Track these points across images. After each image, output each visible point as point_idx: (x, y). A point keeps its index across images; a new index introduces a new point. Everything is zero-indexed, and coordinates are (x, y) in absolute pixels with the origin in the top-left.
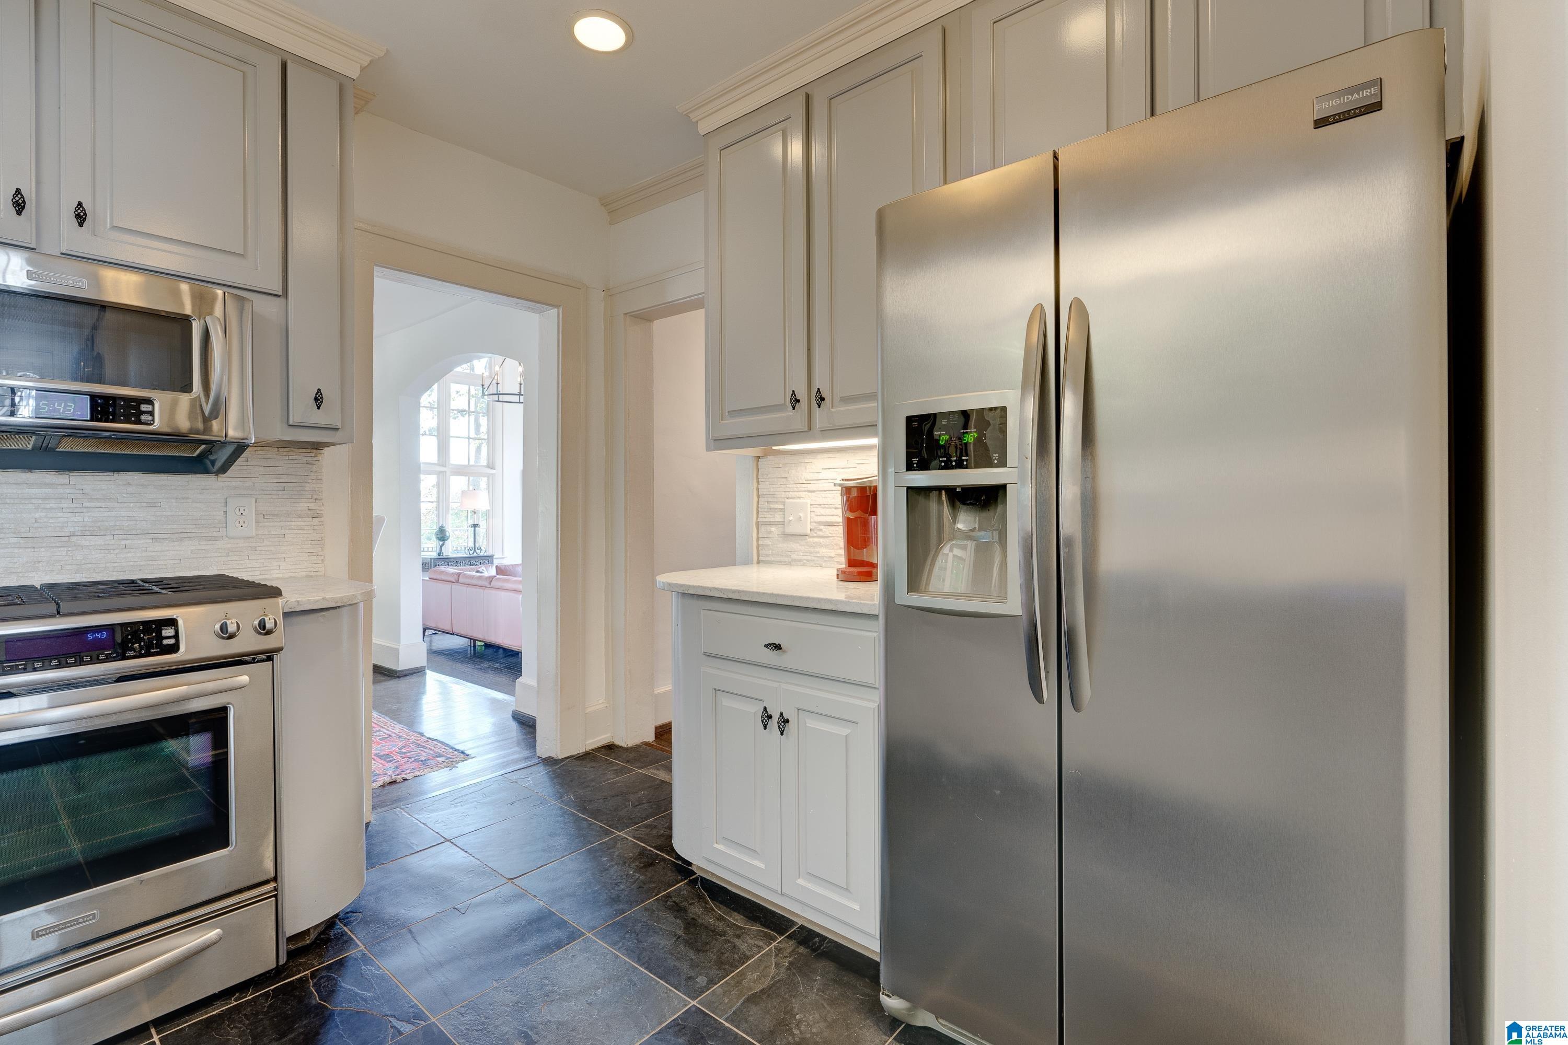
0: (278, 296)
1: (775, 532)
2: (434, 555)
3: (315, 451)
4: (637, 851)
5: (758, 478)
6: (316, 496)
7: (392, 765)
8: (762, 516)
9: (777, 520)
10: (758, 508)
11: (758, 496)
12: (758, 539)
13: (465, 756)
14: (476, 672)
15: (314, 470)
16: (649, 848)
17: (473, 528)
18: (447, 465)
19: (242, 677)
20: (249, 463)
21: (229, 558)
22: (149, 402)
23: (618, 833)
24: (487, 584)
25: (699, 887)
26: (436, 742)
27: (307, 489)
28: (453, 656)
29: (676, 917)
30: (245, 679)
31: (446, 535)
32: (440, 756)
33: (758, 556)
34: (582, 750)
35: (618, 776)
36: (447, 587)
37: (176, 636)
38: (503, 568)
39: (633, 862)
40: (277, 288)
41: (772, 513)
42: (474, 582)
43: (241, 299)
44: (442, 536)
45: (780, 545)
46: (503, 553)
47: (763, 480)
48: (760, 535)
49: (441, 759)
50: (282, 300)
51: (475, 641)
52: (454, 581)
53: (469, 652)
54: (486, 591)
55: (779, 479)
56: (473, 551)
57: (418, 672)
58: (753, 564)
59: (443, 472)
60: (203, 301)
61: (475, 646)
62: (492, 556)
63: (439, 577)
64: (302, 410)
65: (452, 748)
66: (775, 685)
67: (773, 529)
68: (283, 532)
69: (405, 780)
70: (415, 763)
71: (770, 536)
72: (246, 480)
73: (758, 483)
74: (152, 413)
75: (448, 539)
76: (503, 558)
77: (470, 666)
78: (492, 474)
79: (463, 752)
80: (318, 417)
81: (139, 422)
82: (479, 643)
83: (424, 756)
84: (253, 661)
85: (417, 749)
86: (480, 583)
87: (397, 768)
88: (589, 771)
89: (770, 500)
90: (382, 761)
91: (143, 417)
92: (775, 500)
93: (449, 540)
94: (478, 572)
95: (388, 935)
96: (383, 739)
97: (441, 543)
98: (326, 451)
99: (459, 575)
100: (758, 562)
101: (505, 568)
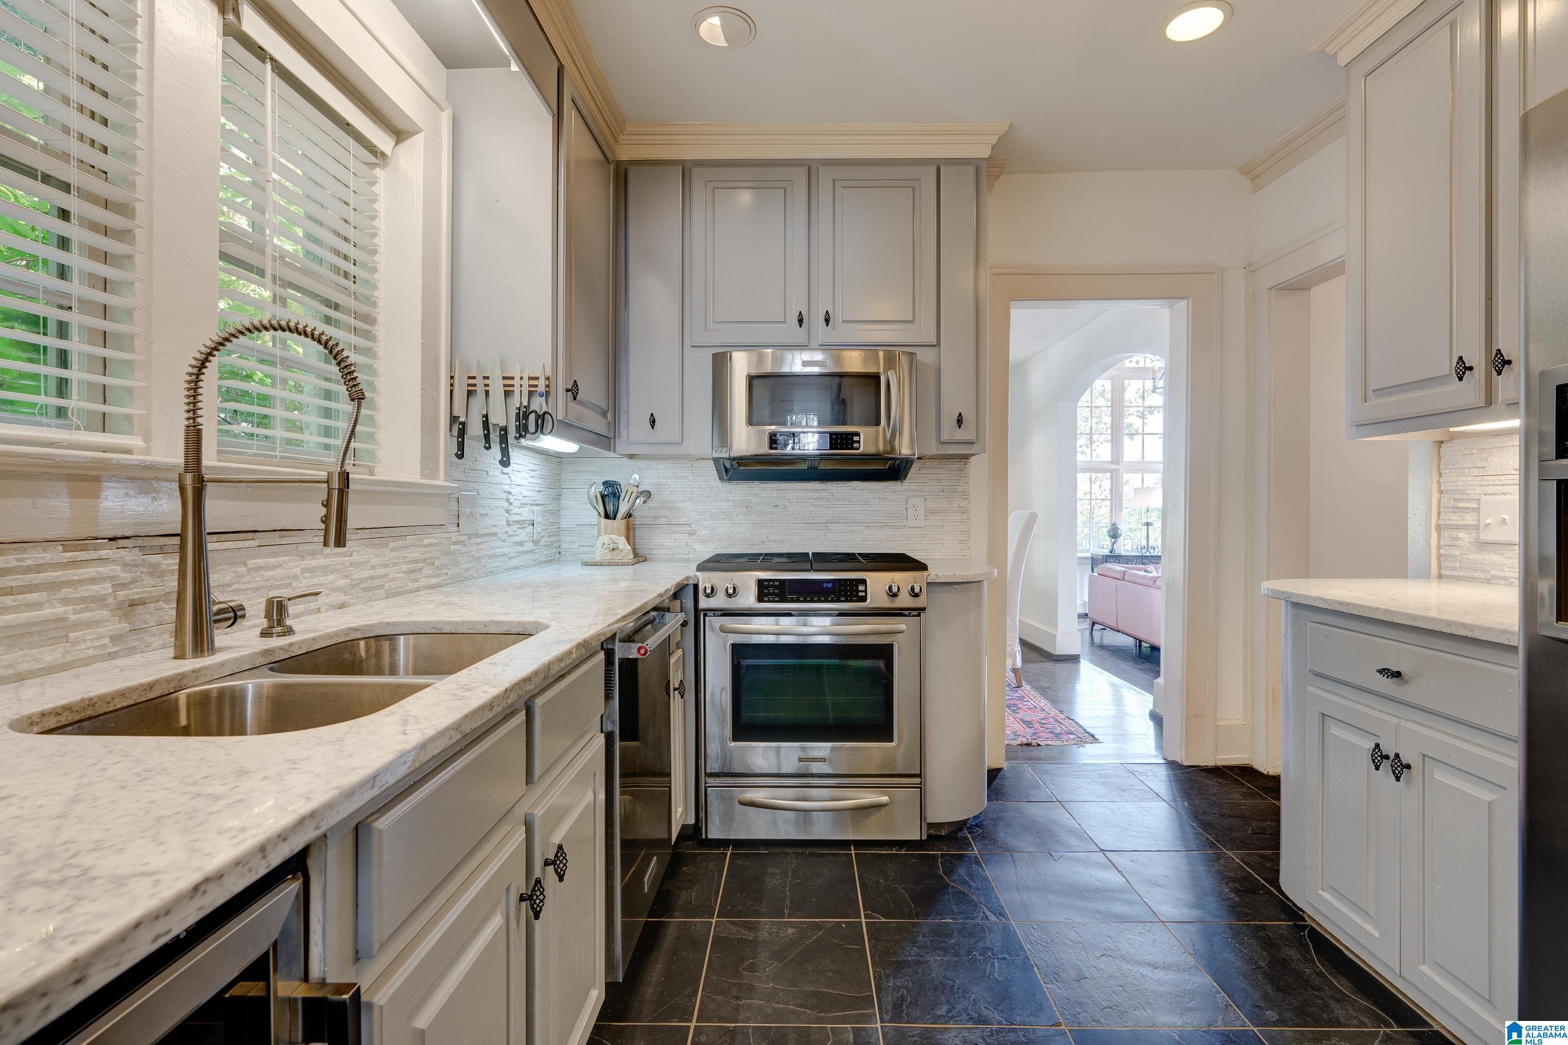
0: (934, 346)
1: (1464, 539)
2: (1106, 552)
3: (964, 460)
4: (1240, 874)
5: (1439, 469)
6: (965, 496)
7: (1031, 731)
8: (1445, 517)
9: (1467, 523)
10: (1439, 507)
11: (1441, 492)
12: (1439, 547)
13: (1094, 739)
14: (1136, 671)
15: (963, 475)
16: (1257, 876)
17: (1146, 527)
18: (1120, 462)
19: (900, 624)
20: (921, 472)
21: (908, 542)
22: (858, 434)
23: (1225, 851)
24: (1151, 583)
25: (1304, 935)
26: (1071, 721)
27: (958, 490)
28: (1117, 652)
29: (1263, 949)
30: (903, 627)
31: (1118, 533)
32: (1072, 733)
33: (1440, 568)
34: (1211, 763)
35: (1245, 799)
36: (1112, 583)
37: (865, 591)
39: (1232, 882)
40: (933, 341)
41: (1460, 514)
42: (1140, 581)
43: (912, 355)
44: (1114, 534)
45: (1473, 556)
47: (1447, 471)
48: (1442, 543)
49: (1072, 737)
50: (937, 348)
51: (1140, 641)
52: (1119, 578)
53: (1134, 651)
54: (1150, 590)
55: (1471, 470)
56: (1143, 550)
57: (1074, 659)
58: (1430, 578)
59: (1116, 470)
60: (891, 362)
61: (1140, 646)
63: (1106, 573)
64: (949, 430)
65: (1084, 730)
66: (1395, 720)
67: (1461, 535)
68: (942, 524)
69: (1039, 745)
70: (1049, 734)
71: (1457, 543)
72: (919, 484)
73: (1440, 475)
74: (859, 442)
75: (1119, 537)
77: (1131, 664)
79: (1093, 736)
80: (960, 435)
81: (853, 448)
82: (1144, 644)
83: (1058, 730)
84: (909, 615)
85: (1054, 723)
86: (1145, 582)
87: (1034, 734)
88: (1213, 785)
89: (1458, 496)
90: (1024, 726)
91: (855, 445)
92: (1465, 497)
93: (1122, 538)
94: (1146, 571)
95: (996, 852)
96: (1029, 709)
97: (1113, 540)
98: (972, 459)
99: (1125, 573)
100: (1440, 577)
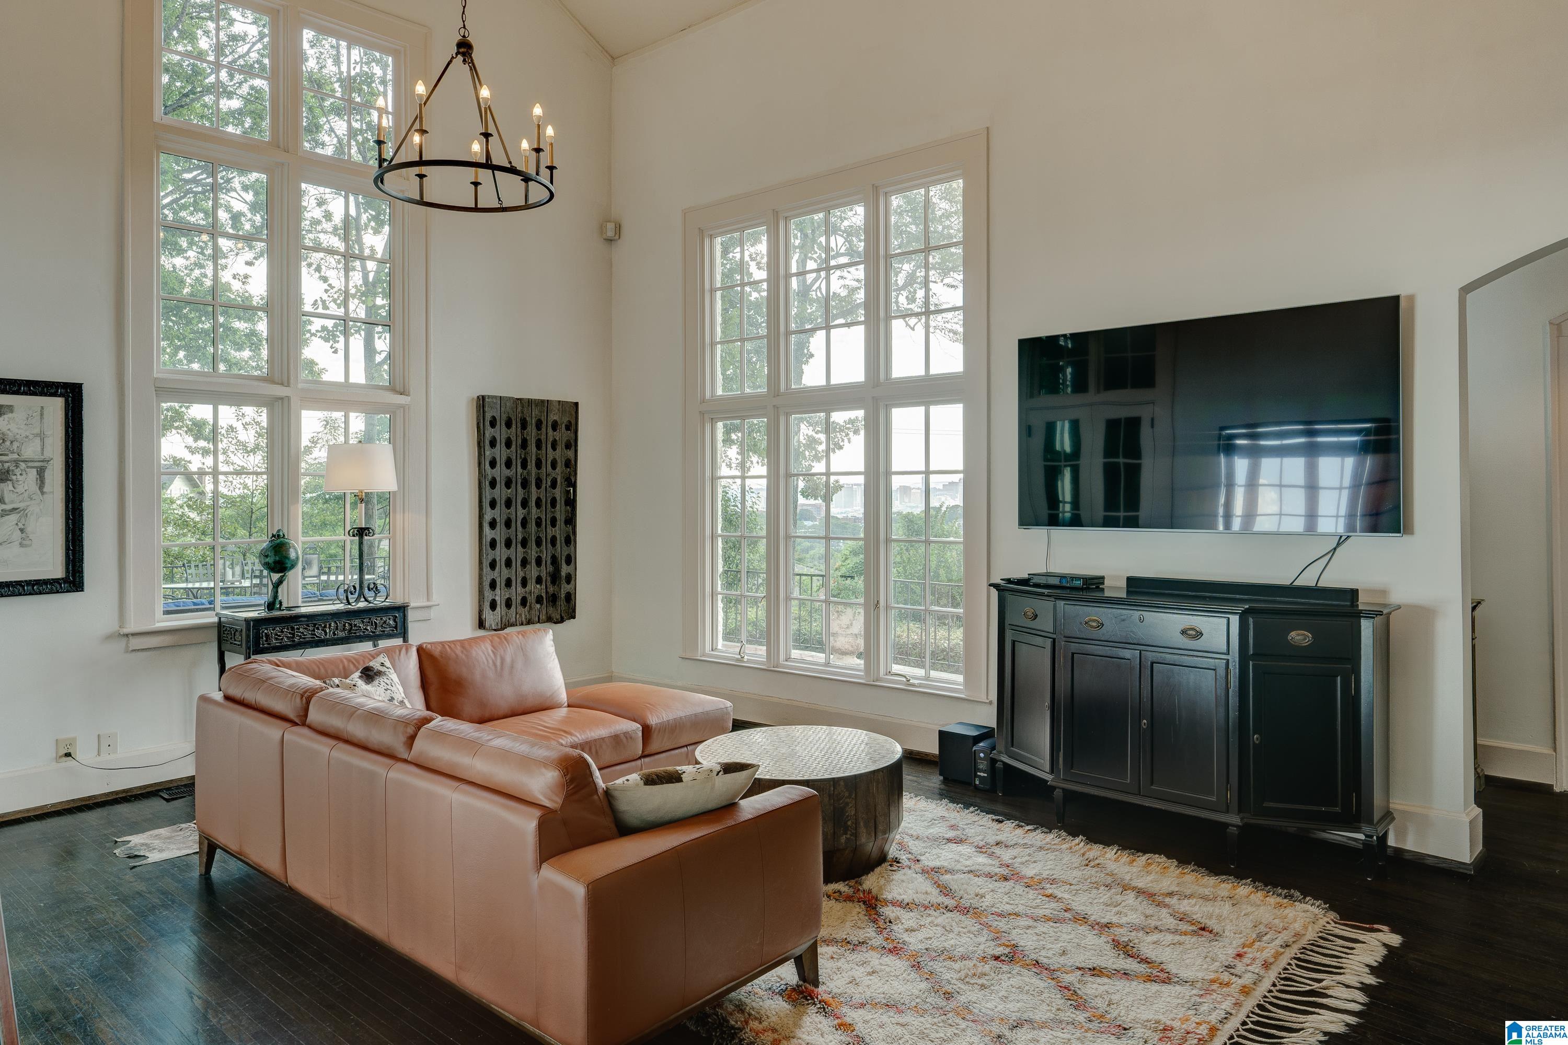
17: (357, 538)
18: (292, 381)
31: (287, 558)
36: (273, 731)
38: (436, 652)
44: (277, 558)
46: (428, 596)
52: (292, 716)
56: (356, 595)
59: (282, 399)
62: (402, 609)
75: (293, 566)
76: (429, 607)
78: (402, 407)
93: (299, 570)
97: (276, 577)
99: (307, 697)
101: (441, 652)
